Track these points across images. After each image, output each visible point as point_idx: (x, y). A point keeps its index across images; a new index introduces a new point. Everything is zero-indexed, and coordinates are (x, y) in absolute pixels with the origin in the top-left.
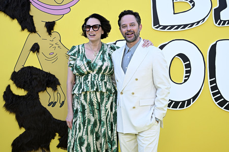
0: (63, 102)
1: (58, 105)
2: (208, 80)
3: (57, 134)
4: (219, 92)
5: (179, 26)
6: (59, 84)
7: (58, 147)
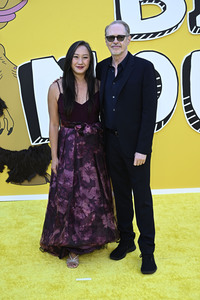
0: (11, 129)
1: (5, 132)
2: (182, 98)
3: (6, 167)
4: (194, 113)
5: (148, 35)
6: (6, 107)
7: (8, 181)
